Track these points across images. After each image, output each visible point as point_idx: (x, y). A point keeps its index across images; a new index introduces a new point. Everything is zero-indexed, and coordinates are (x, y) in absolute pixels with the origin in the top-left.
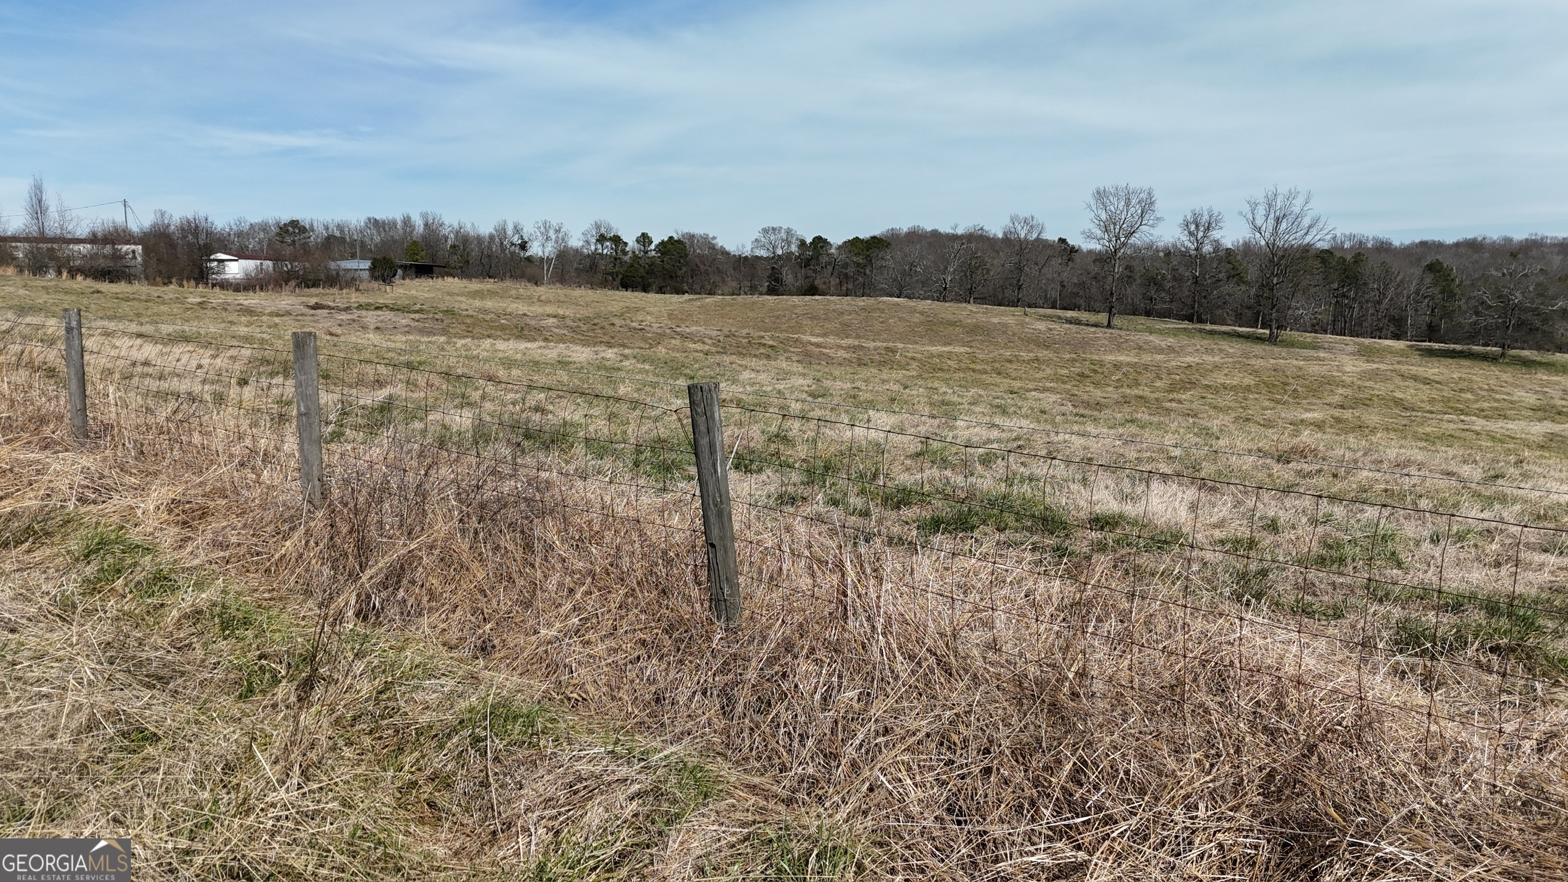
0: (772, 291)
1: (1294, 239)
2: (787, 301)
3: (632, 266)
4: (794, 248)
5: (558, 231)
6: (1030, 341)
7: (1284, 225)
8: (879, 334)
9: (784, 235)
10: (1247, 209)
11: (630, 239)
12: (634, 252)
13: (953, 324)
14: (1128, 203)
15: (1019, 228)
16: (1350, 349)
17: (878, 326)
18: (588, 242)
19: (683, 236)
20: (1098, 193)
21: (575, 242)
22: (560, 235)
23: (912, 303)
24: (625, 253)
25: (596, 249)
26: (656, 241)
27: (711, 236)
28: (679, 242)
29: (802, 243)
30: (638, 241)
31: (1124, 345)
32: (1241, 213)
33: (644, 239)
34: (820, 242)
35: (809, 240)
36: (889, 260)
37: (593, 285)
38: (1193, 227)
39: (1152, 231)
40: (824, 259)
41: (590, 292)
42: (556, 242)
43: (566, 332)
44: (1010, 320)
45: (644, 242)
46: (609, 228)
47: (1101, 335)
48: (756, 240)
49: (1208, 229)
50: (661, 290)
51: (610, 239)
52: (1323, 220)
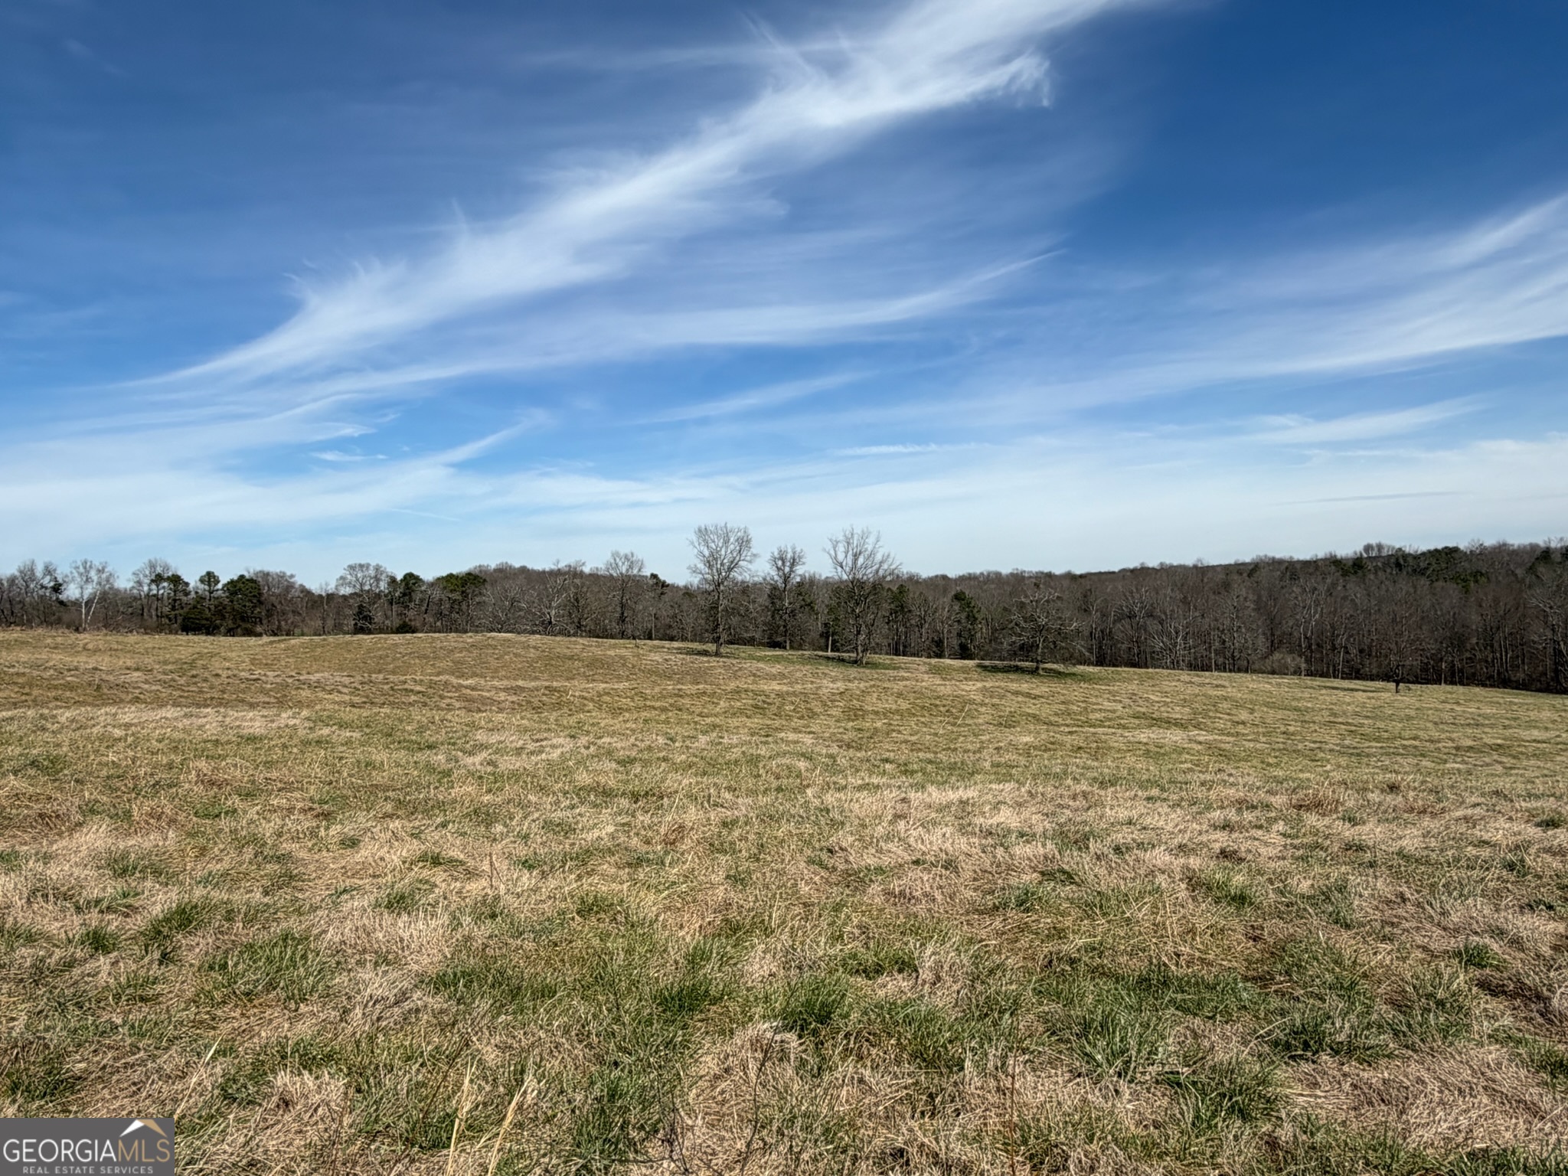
0: (359, 630)
1: (868, 574)
2: (386, 639)
3: (195, 607)
4: (383, 586)
5: (100, 571)
6: (651, 672)
7: (861, 560)
8: (496, 671)
9: (372, 572)
10: (829, 547)
11: (192, 578)
12: (197, 593)
13: (571, 658)
14: (726, 542)
15: (620, 564)
16: (923, 668)
17: (494, 664)
18: (139, 583)
19: (256, 574)
20: (700, 531)
21: (124, 582)
22: (104, 576)
23: (522, 638)
24: (187, 594)
25: (150, 590)
26: (224, 579)
27: (288, 574)
28: (251, 580)
29: (393, 581)
30: (202, 581)
31: (739, 673)
32: (824, 550)
33: (210, 578)
34: (411, 580)
35: (399, 577)
36: (489, 595)
37: (148, 630)
38: (780, 563)
39: (750, 566)
40: (417, 597)
41: (146, 637)
42: (99, 583)
43: (159, 688)
44: (623, 652)
45: (209, 581)
46: (166, 568)
47: (715, 664)
48: (342, 578)
49: (793, 565)
50: (231, 632)
51: (169, 579)
52: (892, 556)
